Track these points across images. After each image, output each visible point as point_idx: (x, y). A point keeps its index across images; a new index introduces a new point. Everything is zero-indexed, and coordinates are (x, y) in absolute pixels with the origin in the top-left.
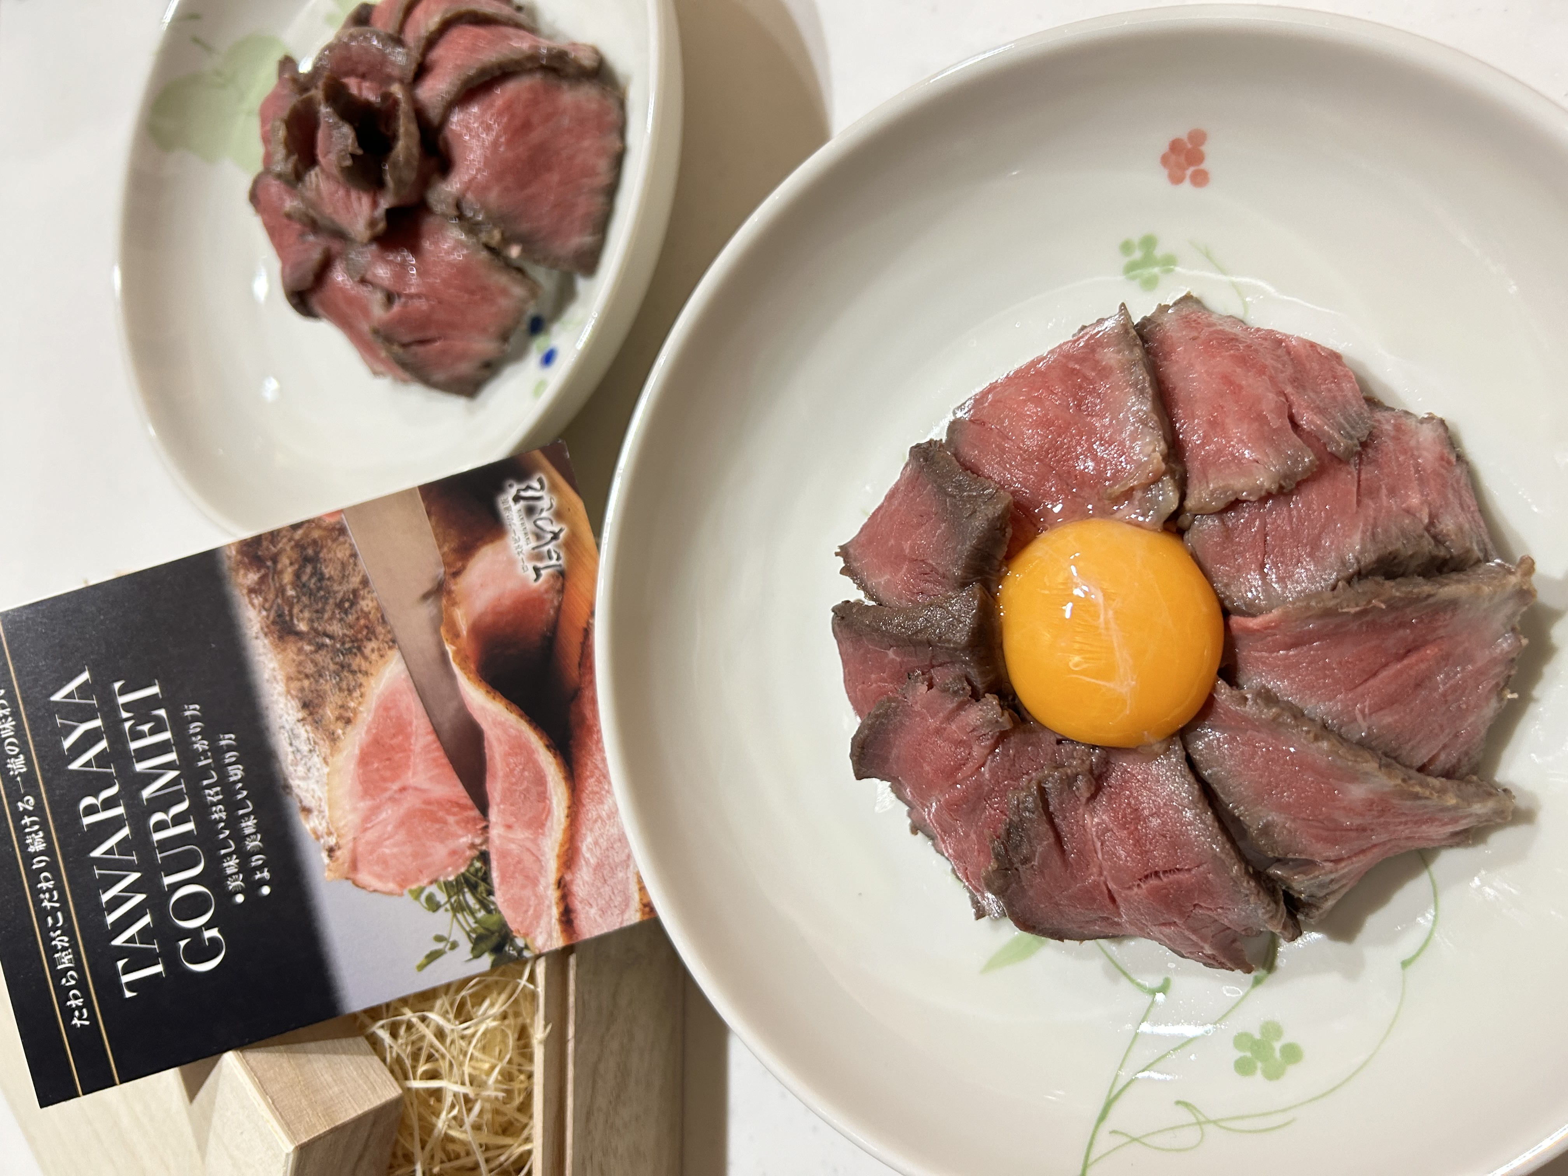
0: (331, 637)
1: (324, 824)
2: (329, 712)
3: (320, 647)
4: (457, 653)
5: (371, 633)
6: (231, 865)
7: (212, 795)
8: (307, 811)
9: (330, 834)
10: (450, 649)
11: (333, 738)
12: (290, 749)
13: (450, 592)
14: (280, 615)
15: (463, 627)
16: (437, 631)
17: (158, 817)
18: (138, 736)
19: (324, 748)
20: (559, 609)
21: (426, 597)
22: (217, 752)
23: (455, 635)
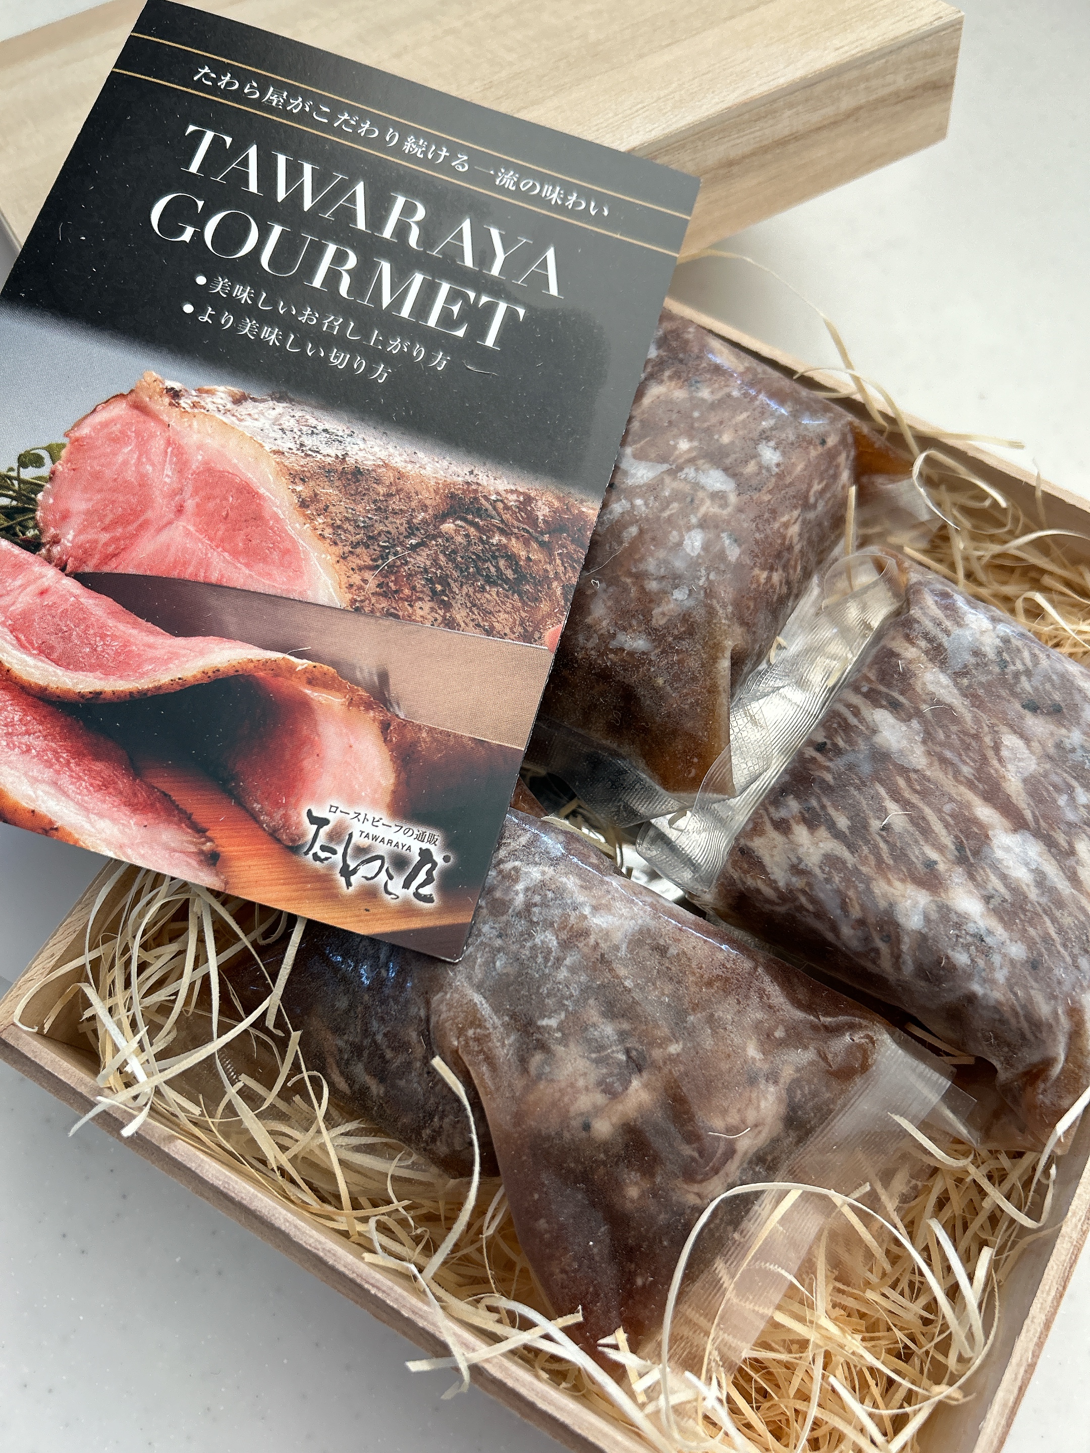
0: (414, 548)
1: (210, 406)
2: (329, 492)
3: (412, 530)
4: (291, 669)
5: (384, 592)
6: (243, 294)
7: (333, 323)
8: (238, 400)
9: (194, 405)
10: (302, 664)
11: (297, 477)
12: (320, 427)
13: (369, 707)
14: (479, 512)
15: (315, 695)
16: (333, 664)
17: (352, 261)
18: (453, 296)
19: (295, 462)
20: (254, 817)
21: (384, 677)
22: (375, 356)
23: (312, 681)
